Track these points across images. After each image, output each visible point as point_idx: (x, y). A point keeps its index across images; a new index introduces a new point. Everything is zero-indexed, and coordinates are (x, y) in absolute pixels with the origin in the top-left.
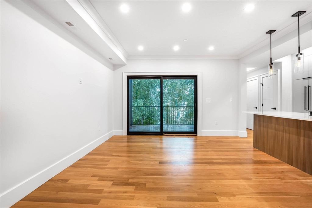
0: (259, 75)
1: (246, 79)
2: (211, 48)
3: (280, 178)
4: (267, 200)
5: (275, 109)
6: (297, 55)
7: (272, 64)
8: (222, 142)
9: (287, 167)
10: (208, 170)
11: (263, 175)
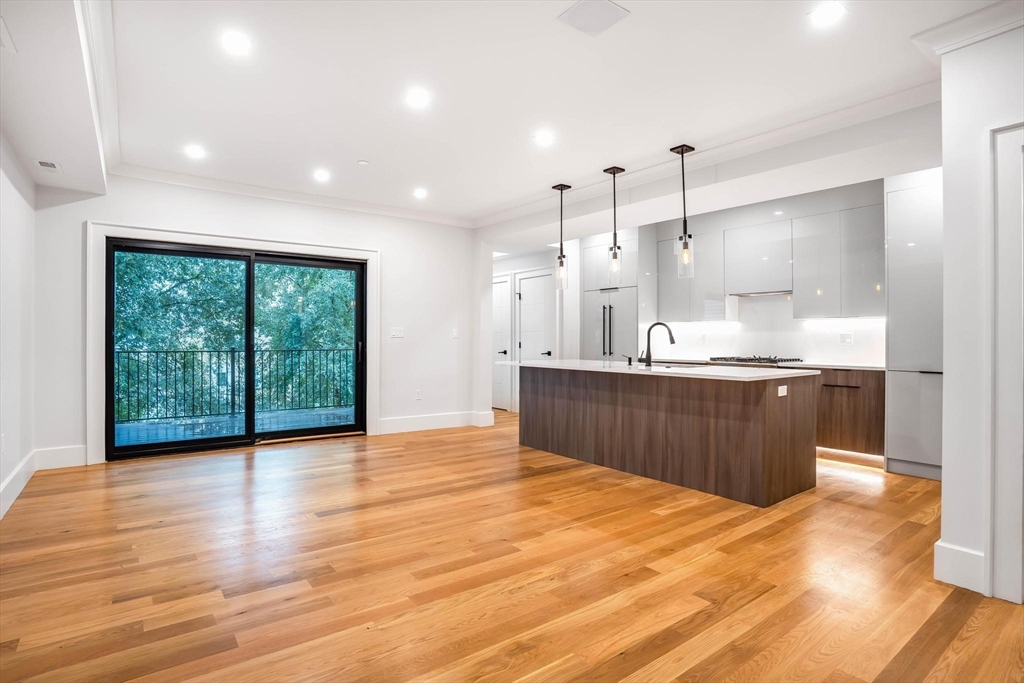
0: (514, 272)
1: (492, 278)
2: (420, 193)
3: (595, 489)
4: (595, 525)
5: (549, 354)
6: (611, 249)
7: (564, 257)
8: (442, 443)
9: (595, 469)
10: (456, 505)
11: (566, 490)
